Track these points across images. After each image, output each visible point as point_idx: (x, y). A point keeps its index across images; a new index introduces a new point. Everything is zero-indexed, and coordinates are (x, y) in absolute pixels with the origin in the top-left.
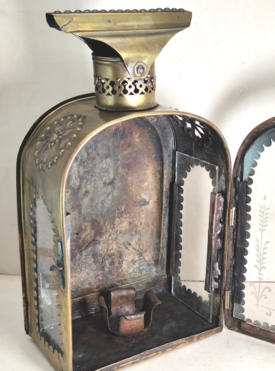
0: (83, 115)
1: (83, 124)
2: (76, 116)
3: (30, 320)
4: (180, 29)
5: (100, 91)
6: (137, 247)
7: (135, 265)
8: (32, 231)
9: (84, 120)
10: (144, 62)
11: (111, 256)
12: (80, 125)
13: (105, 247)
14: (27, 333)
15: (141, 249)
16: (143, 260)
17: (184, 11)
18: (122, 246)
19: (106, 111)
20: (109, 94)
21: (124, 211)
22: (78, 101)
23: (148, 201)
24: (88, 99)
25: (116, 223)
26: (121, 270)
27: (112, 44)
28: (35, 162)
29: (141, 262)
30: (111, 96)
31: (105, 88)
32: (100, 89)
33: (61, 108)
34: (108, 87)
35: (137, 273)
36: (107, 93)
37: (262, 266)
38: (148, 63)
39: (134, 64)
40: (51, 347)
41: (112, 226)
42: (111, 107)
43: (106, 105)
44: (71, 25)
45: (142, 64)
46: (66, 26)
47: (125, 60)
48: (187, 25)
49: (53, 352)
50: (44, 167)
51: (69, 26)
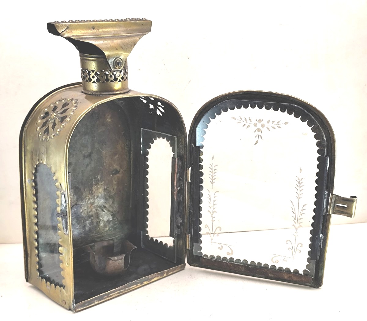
0: (75, 98)
1: (77, 104)
2: (69, 100)
3: (30, 269)
4: (144, 33)
5: (87, 80)
6: (111, 209)
7: (110, 224)
8: (33, 192)
9: (77, 102)
10: (120, 57)
11: (90, 217)
12: (74, 106)
13: (85, 209)
14: (27, 281)
15: (115, 211)
16: (116, 220)
17: (146, 20)
18: (99, 209)
19: (92, 95)
20: (94, 82)
21: (99, 179)
22: (66, 89)
23: (118, 170)
24: (73, 88)
25: (94, 190)
26: (99, 228)
27: (98, 44)
28: (37, 136)
29: (115, 222)
30: (96, 83)
31: (91, 77)
32: (87, 78)
33: (53, 95)
34: (93, 77)
35: (112, 231)
36: (93, 81)
37: (213, 211)
38: (123, 58)
39: (113, 60)
40: (53, 285)
41: (91, 192)
42: (96, 92)
43: (93, 91)
44: (67, 32)
45: (120, 59)
46: (64, 33)
47: (107, 57)
48: (149, 30)
49: (55, 288)
50: (48, 138)
51: (66, 32)
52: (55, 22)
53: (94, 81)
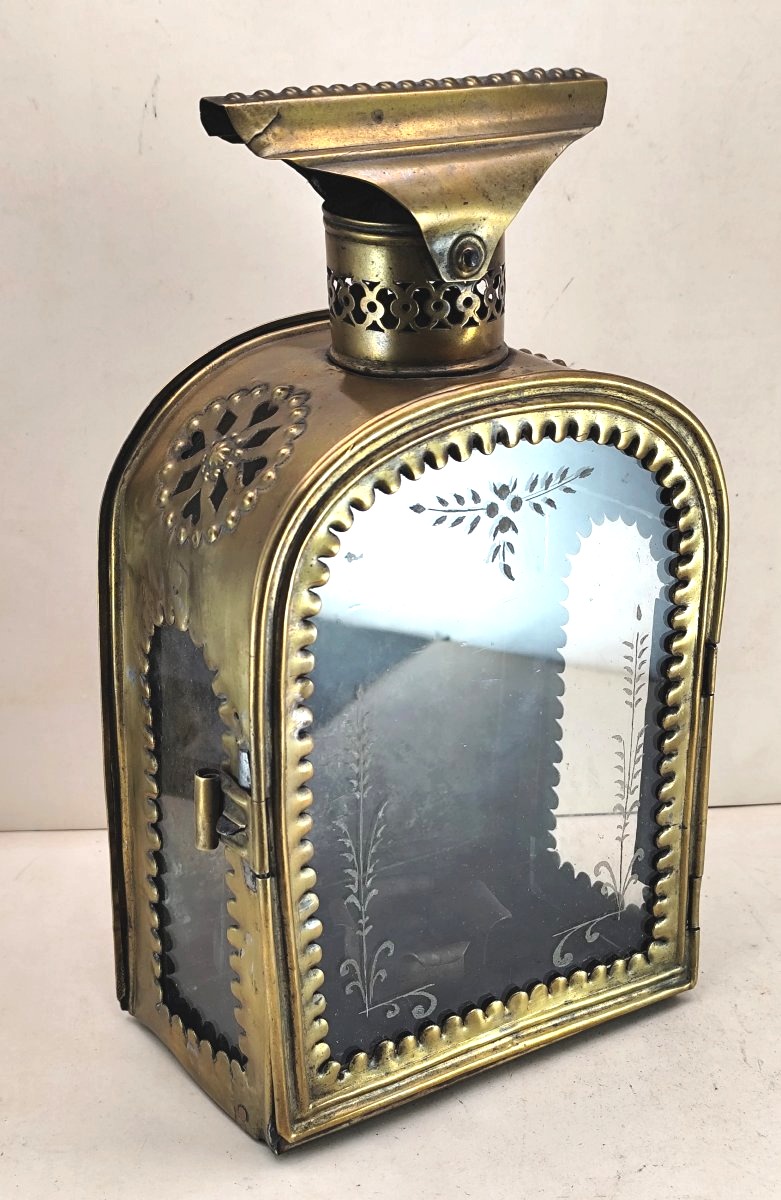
0: (299, 386)
1: (307, 414)
2: (279, 391)
3: (135, 970)
4: (575, 132)
5: (348, 315)
6: (428, 755)
7: (422, 806)
8: (147, 718)
9: (307, 403)
10: (478, 233)
12: (296, 420)
13: (337, 755)
14: (124, 1006)
15: (441, 761)
16: (445, 792)
17: (585, 75)
19: (366, 374)
20: (374, 327)
22: (273, 339)
24: (300, 333)
27: (391, 185)
28: (161, 522)
29: (441, 798)
30: (383, 331)
31: (364, 308)
32: (349, 311)
33: (224, 361)
34: (372, 307)
35: (428, 829)
36: (369, 321)
38: (488, 236)
39: (450, 242)
40: (207, 1045)
42: (381, 363)
43: (367, 358)
44: (274, 135)
45: (474, 240)
46: (263, 139)
47: (427, 232)
48: (595, 120)
49: (214, 1056)
50: (195, 539)
51: (270, 136)
52: (229, 98)
53: (375, 323)
